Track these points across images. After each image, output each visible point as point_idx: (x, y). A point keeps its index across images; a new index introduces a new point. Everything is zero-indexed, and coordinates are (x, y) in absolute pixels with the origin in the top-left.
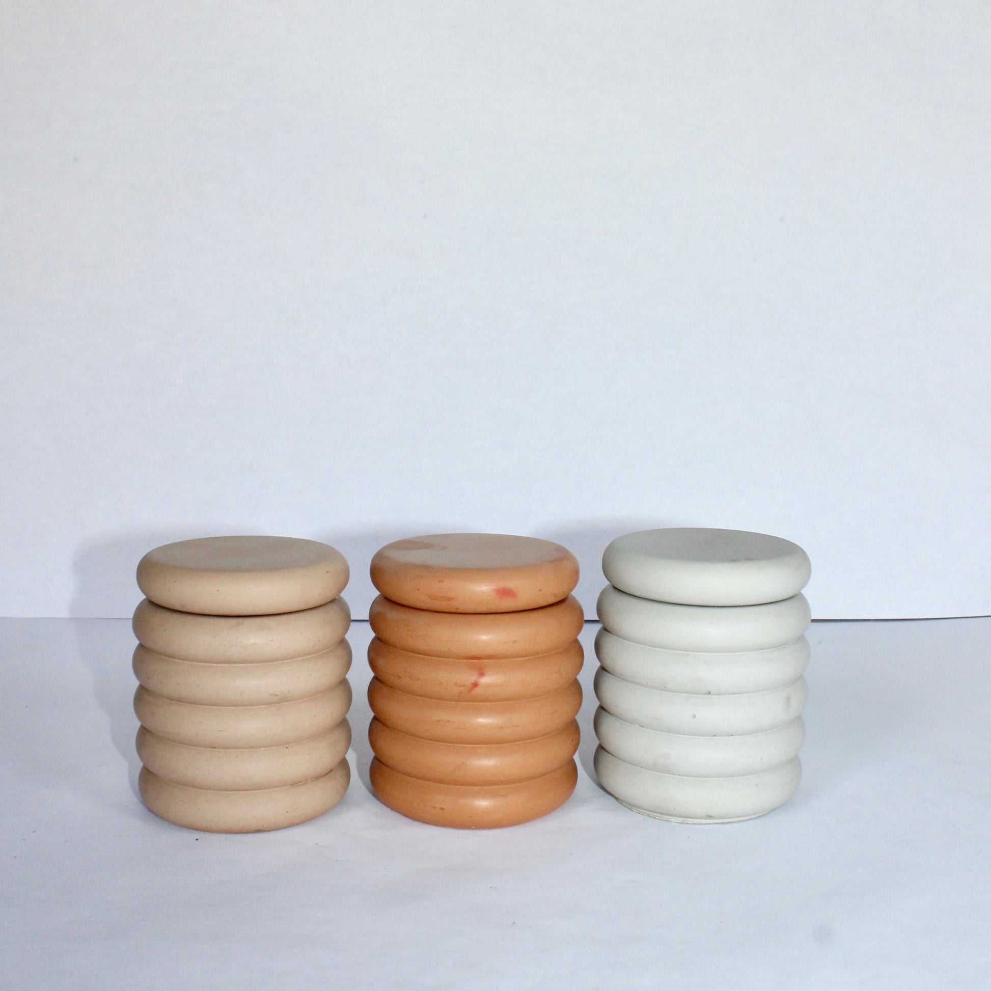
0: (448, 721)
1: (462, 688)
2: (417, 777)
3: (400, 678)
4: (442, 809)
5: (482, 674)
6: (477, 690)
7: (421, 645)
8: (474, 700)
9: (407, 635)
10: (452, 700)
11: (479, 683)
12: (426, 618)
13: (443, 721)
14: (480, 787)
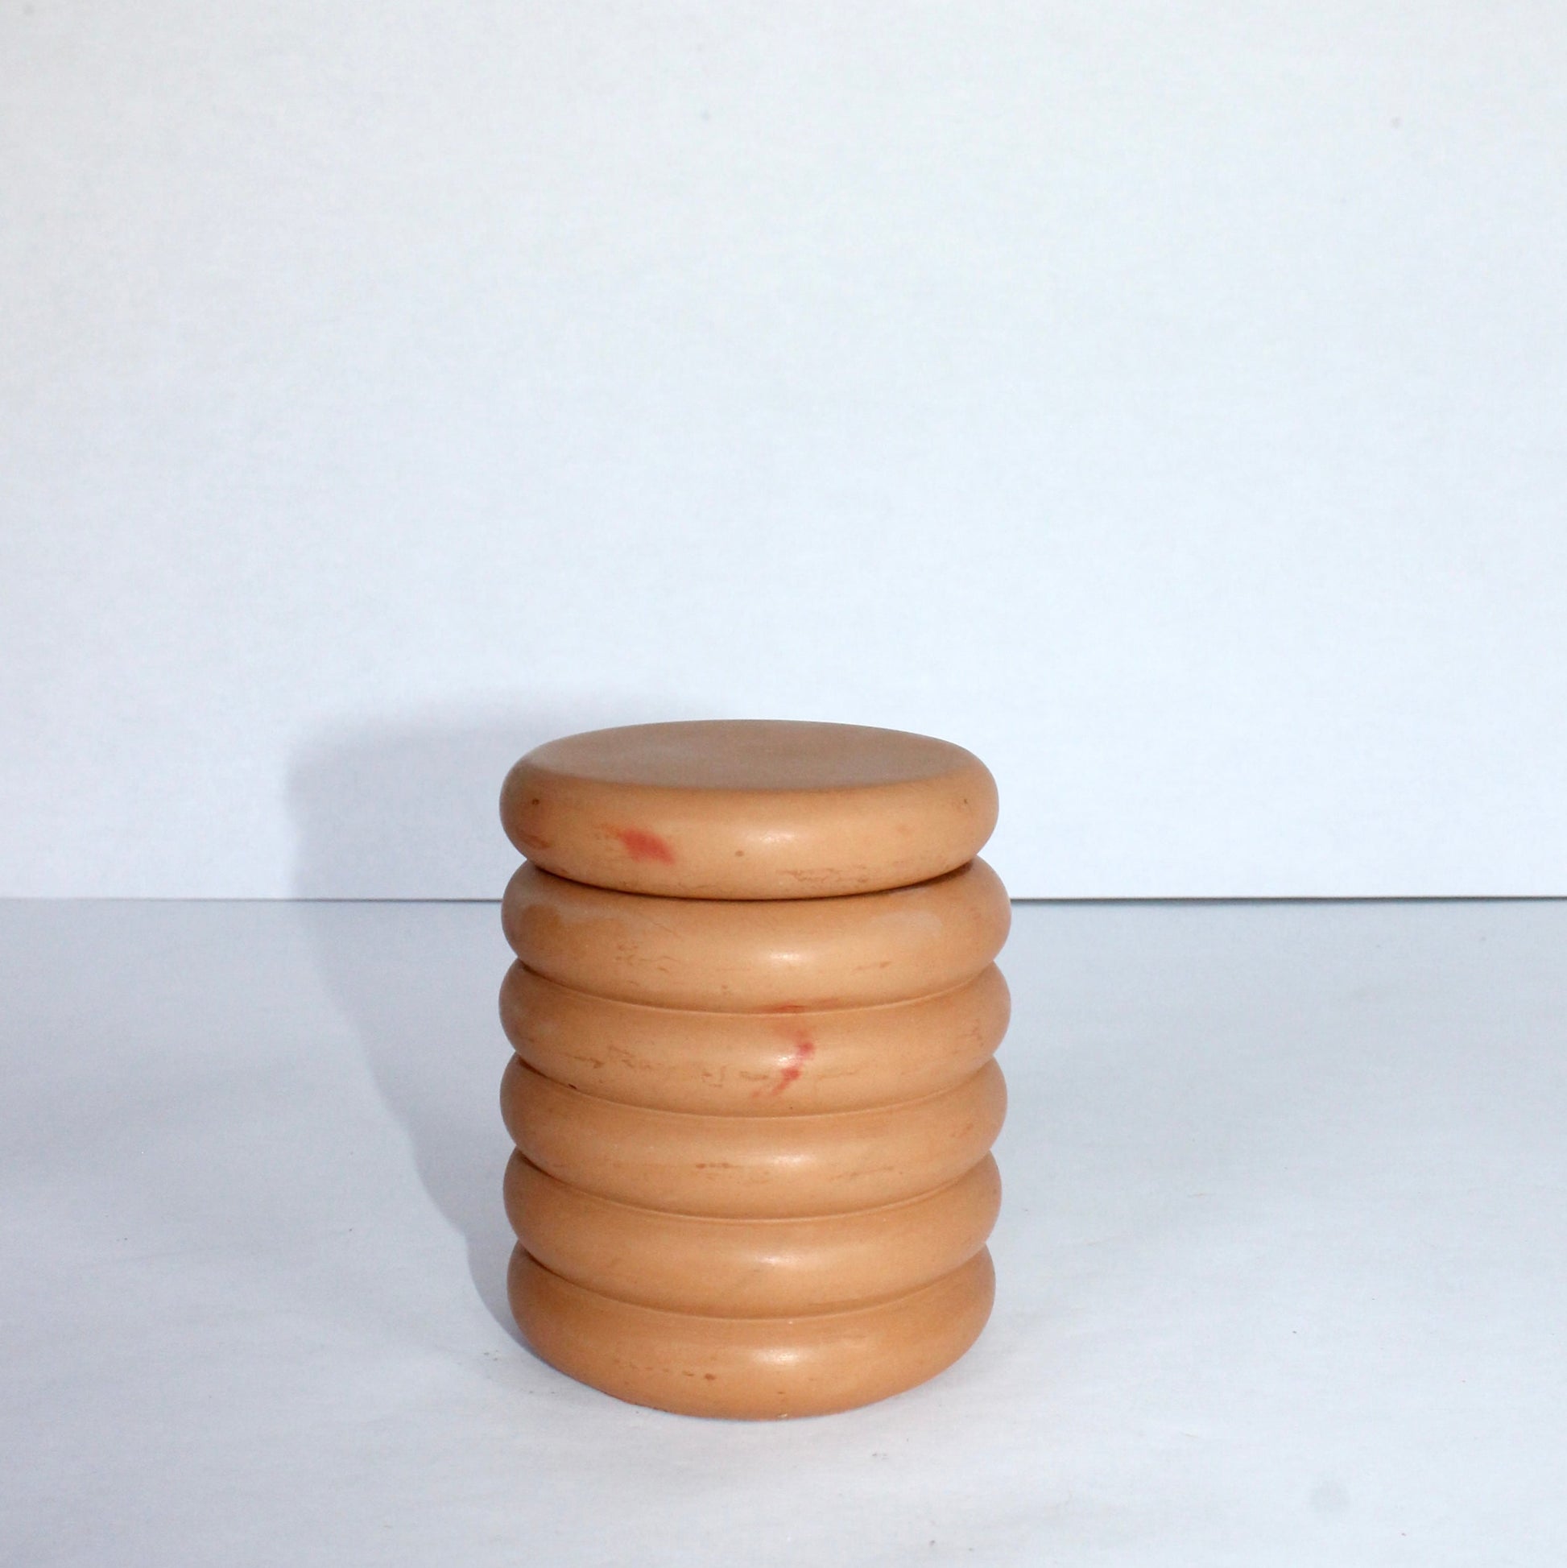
0: (726, 1166)
1: (758, 1085)
2: (645, 1303)
3: (598, 1064)
4: (709, 1377)
5: (806, 1048)
6: (795, 1088)
7: (652, 981)
8: (795, 1110)
9: (619, 958)
10: (737, 1114)
11: (803, 1069)
12: (662, 915)
13: (712, 1165)
14: (798, 1320)
